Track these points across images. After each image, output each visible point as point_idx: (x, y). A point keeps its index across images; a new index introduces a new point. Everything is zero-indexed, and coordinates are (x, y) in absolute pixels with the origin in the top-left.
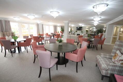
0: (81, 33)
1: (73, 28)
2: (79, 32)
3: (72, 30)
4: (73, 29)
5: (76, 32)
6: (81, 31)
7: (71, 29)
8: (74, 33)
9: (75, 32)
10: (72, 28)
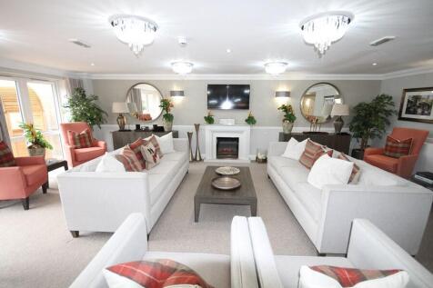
0: (247, 128)
1: (182, 93)
2: (229, 122)
3: (172, 111)
4: (177, 101)
5: (210, 120)
6: (244, 114)
7: (166, 105)
8: (192, 129)
9: (197, 127)
10: (173, 93)
